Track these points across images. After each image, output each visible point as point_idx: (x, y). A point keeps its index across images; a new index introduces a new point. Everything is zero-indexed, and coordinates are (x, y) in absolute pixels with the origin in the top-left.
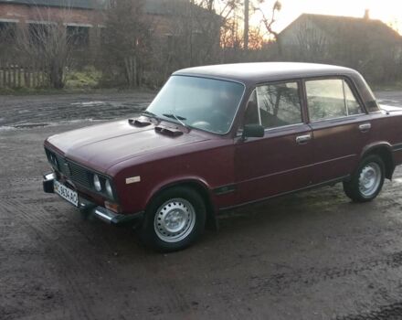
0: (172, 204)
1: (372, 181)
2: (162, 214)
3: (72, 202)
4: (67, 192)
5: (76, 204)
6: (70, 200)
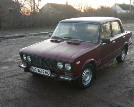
0: (86, 70)
2: (83, 74)
3: (46, 74)
4: (42, 71)
5: (49, 75)
6: (44, 74)
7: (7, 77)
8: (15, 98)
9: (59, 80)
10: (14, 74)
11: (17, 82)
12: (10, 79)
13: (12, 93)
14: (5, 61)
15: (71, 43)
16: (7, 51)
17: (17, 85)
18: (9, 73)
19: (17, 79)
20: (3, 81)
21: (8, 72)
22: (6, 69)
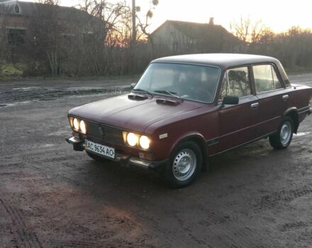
0: (182, 153)
1: (286, 134)
2: (177, 160)
3: (107, 155)
4: (102, 149)
5: (113, 157)
6: (105, 154)
7: (47, 161)
8: (50, 192)
9: (127, 166)
11: (61, 168)
12: (51, 164)
13: (47, 185)
14: (50, 134)
15: (162, 101)
17: (60, 173)
18: (52, 155)
19: (63, 164)
20: (37, 166)
21: (51, 152)
22: (49, 147)
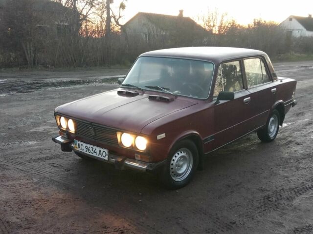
0: (179, 153)
1: (273, 127)
2: (174, 160)
3: (100, 156)
4: (94, 150)
5: (106, 158)
6: (97, 156)
7: (31, 161)
8: (38, 198)
9: (123, 168)
10: (45, 156)
11: (48, 170)
12: (36, 165)
13: (34, 190)
14: (31, 130)
15: (156, 97)
16: (41, 111)
17: (47, 176)
18: (36, 154)
19: (49, 164)
20: (21, 167)
21: (35, 151)
22: (32, 145)
